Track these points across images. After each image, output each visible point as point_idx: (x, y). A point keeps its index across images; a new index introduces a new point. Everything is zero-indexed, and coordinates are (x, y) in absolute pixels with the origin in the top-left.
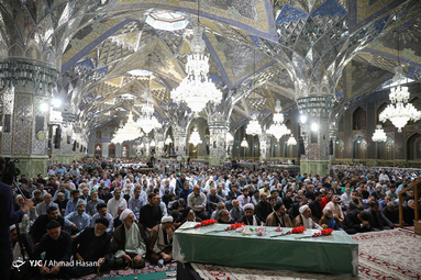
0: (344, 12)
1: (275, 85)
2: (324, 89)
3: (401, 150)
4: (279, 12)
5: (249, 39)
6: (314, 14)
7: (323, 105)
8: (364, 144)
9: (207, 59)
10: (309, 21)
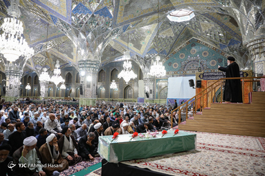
0: (111, 17)
1: (56, 51)
2: (96, 57)
3: (121, 93)
4: (75, 6)
5: (50, 17)
6: (96, 13)
7: (95, 66)
8: (103, 90)
9: (21, 24)
10: (93, 16)
